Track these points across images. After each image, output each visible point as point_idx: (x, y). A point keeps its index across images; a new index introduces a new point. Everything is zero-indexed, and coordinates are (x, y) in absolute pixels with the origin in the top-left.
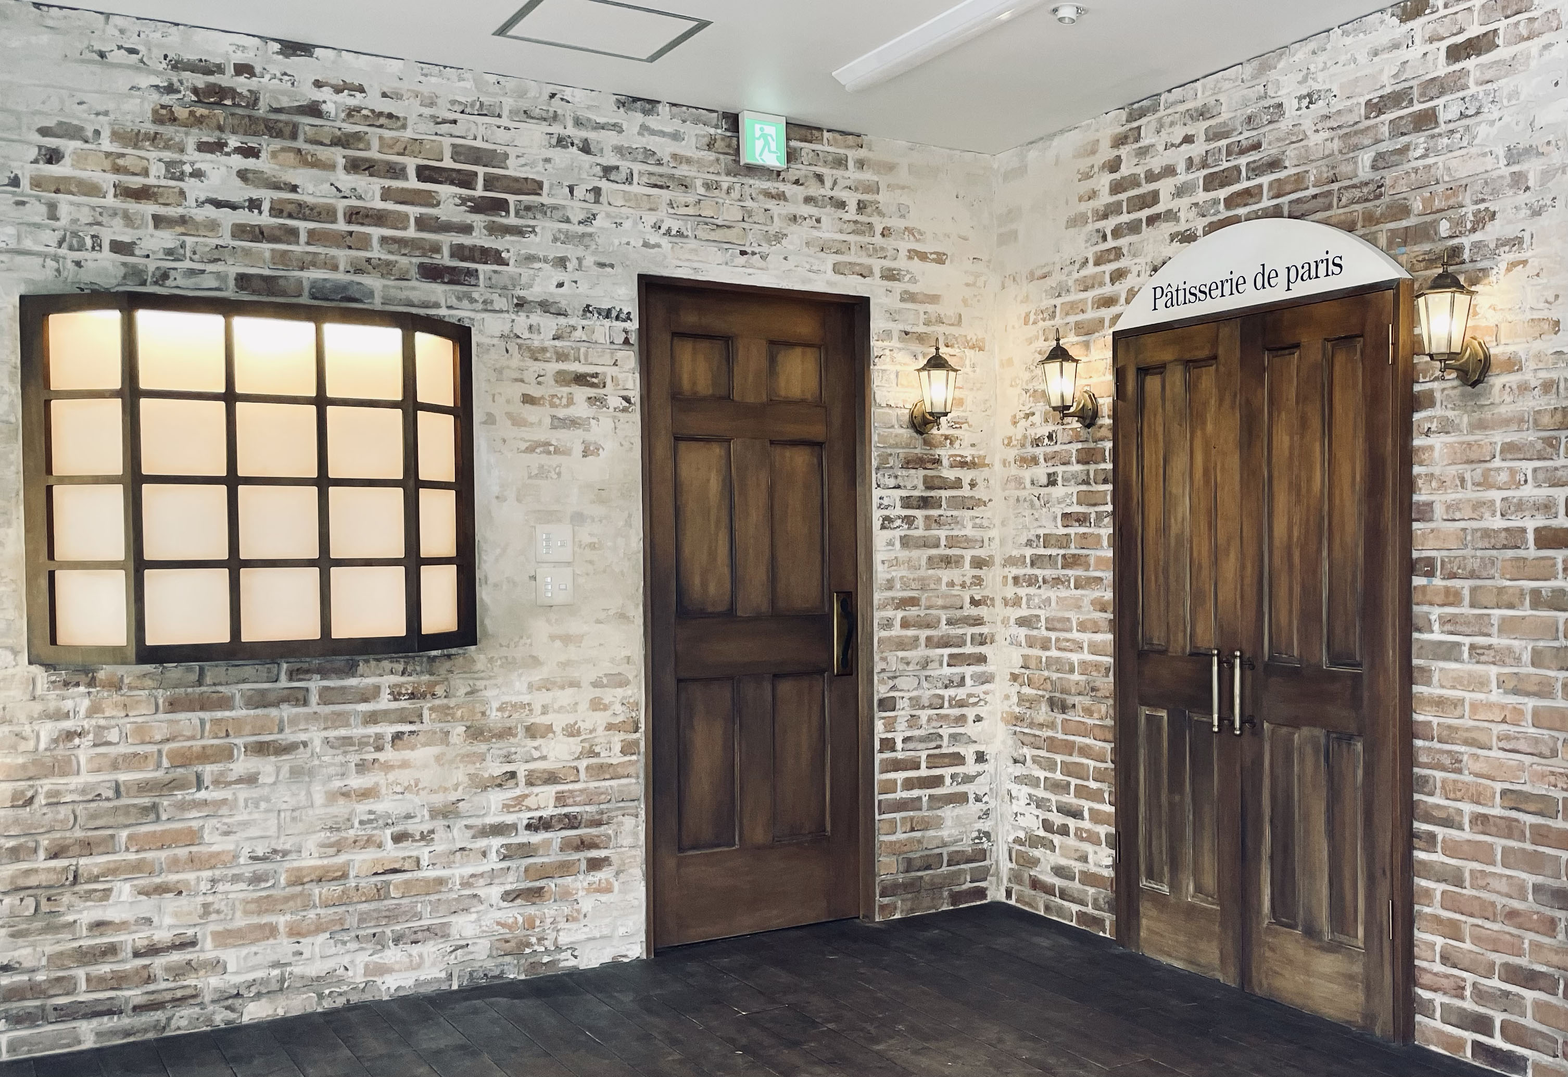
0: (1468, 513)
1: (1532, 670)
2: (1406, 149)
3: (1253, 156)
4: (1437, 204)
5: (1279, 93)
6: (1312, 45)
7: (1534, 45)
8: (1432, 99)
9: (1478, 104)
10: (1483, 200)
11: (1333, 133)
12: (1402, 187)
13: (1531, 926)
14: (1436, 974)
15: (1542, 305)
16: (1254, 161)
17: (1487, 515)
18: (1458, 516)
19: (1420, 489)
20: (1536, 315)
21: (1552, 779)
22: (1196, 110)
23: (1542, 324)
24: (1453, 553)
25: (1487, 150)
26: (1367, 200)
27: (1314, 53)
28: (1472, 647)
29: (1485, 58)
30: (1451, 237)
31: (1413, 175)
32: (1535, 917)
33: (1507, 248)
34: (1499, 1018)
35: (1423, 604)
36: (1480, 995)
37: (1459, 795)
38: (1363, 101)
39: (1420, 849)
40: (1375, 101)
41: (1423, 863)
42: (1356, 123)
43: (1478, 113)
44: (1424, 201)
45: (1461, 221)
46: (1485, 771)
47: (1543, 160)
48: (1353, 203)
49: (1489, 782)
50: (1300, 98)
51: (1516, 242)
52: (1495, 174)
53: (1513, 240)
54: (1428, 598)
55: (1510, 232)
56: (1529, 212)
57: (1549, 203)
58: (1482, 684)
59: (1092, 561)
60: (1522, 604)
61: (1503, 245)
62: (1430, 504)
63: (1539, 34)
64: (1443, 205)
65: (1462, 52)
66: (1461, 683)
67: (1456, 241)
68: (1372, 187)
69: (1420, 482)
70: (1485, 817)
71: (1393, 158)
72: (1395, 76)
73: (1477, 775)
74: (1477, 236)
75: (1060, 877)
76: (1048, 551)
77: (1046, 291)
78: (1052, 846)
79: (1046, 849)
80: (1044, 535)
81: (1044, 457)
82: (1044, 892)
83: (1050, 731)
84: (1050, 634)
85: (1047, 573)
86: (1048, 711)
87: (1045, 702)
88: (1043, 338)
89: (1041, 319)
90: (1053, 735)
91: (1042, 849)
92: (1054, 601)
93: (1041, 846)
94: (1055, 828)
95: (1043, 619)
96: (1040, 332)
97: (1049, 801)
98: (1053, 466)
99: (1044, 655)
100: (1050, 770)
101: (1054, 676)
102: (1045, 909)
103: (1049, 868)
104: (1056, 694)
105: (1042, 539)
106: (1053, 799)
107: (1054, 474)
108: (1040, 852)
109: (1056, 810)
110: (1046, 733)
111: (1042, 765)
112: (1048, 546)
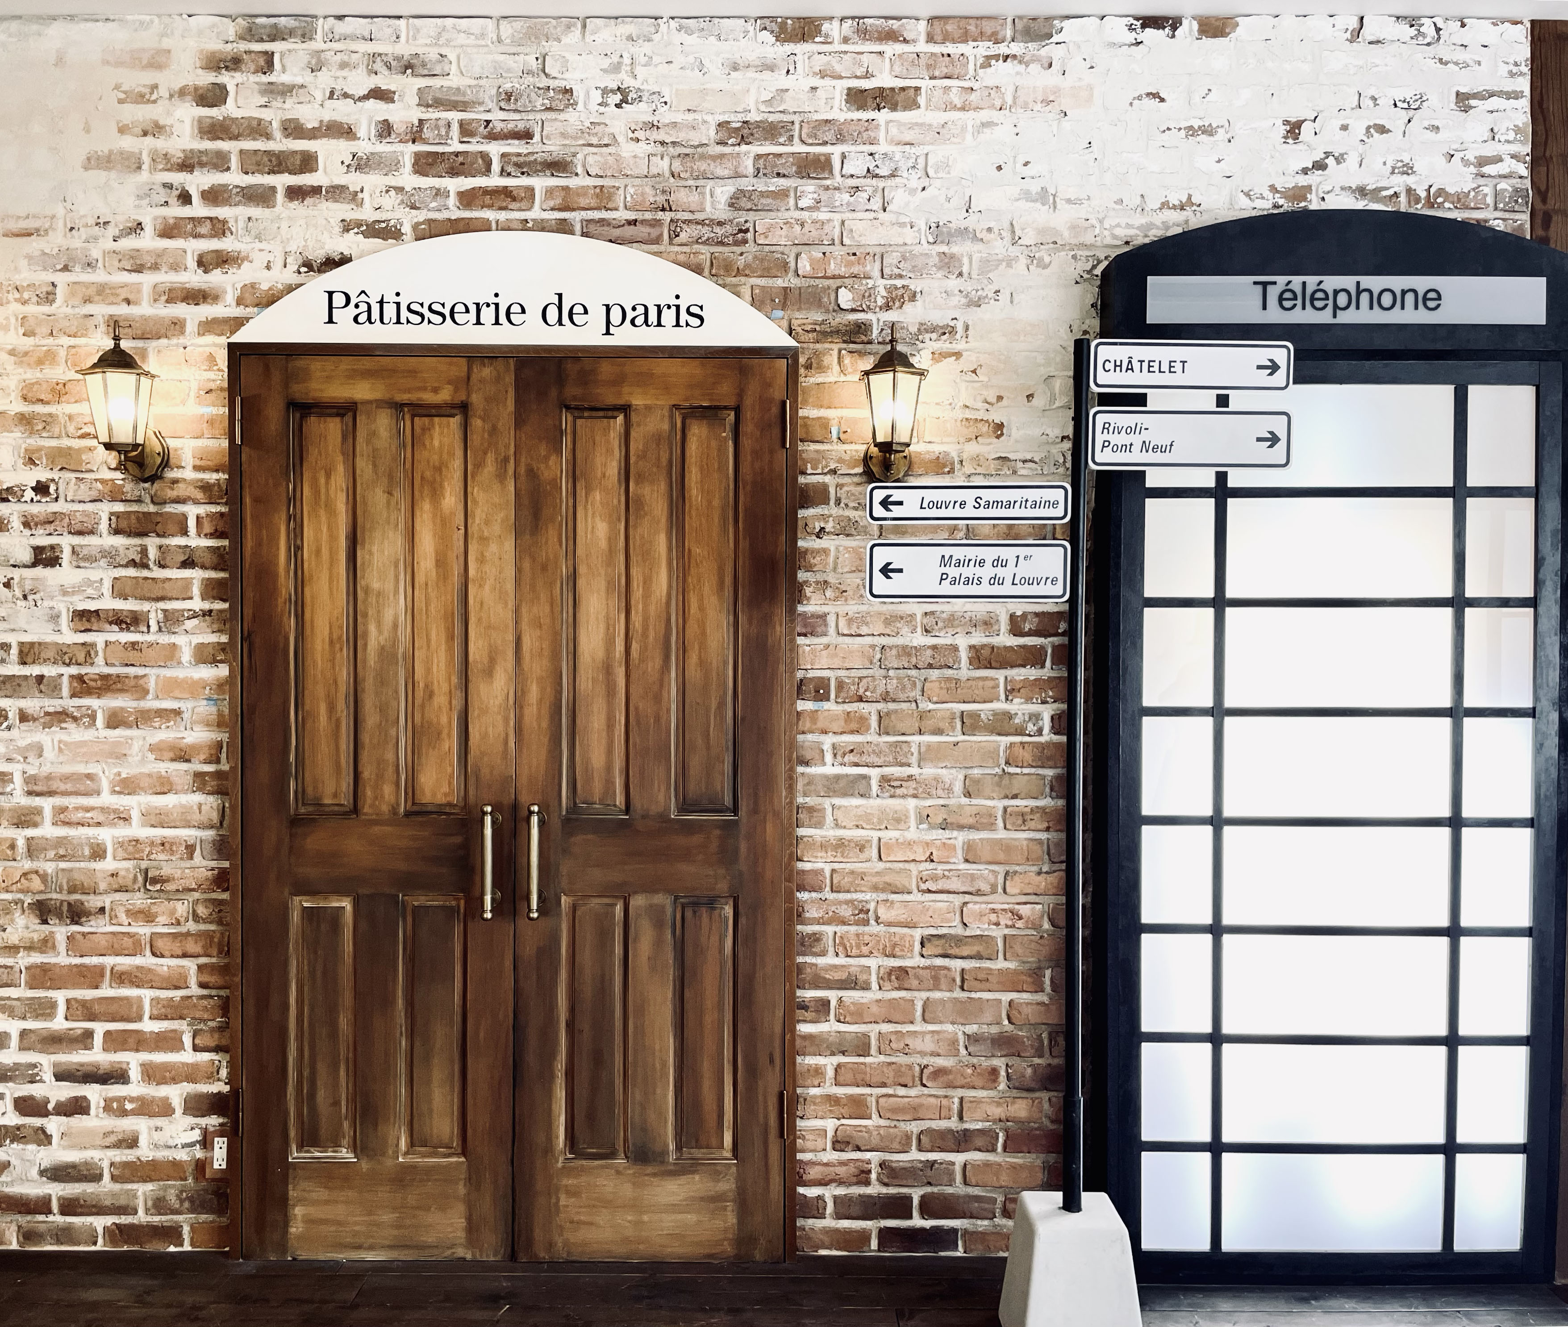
0: (879, 628)
1: (965, 801)
2: (783, 194)
3: (515, 147)
4: (833, 268)
5: (566, 76)
6: (629, 28)
7: (970, 118)
8: (825, 143)
9: (893, 166)
10: (901, 276)
11: (660, 149)
12: (780, 237)
13: (964, 1082)
14: (826, 1165)
15: (980, 405)
16: (519, 155)
17: (905, 630)
18: (864, 630)
19: (808, 599)
20: (969, 414)
21: (993, 917)
22: (398, 59)
23: (980, 425)
24: (854, 673)
25: (907, 220)
26: (721, 243)
27: (630, 38)
28: (885, 780)
29: (901, 116)
30: (853, 310)
31: (798, 228)
32: (969, 1071)
33: (934, 336)
34: (916, 1194)
35: (812, 732)
36: (890, 1173)
37: (865, 950)
38: (713, 121)
39: (805, 1021)
40: (734, 125)
41: (810, 1037)
42: (702, 145)
43: (893, 175)
44: (812, 261)
45: (869, 294)
46: (902, 918)
47: (980, 246)
48: (697, 242)
49: (905, 930)
50: (605, 91)
51: (947, 331)
52: (917, 249)
53: (942, 327)
54: (820, 725)
55: (940, 318)
56: (964, 301)
57: (991, 295)
58: (898, 821)
59: (152, 685)
60: (953, 728)
61: (927, 331)
62: (823, 617)
63: (977, 108)
64: (843, 271)
65: (870, 101)
66: (869, 821)
67: (860, 316)
68: (729, 229)
69: (808, 591)
70: (903, 971)
71: (764, 201)
72: (767, 102)
73: (889, 924)
74: (891, 316)
75: (63, 1182)
76: (35, 670)
77: (29, 257)
78: (42, 1137)
79: (26, 1143)
80: (21, 644)
81: (23, 519)
82: (20, 1213)
83: (38, 954)
84: (37, 801)
85: (33, 704)
86: (30, 925)
87: (24, 911)
88: (21, 331)
89: (16, 300)
90: (45, 961)
91: (15, 1145)
92: (51, 748)
93: (12, 1142)
94: (50, 1107)
95: (18, 779)
96: (13, 320)
97: (34, 1066)
98: (50, 534)
99: (21, 836)
100: (37, 1017)
101: (49, 867)
102: (21, 1238)
103: (34, 1173)
104: (54, 896)
105: (14, 651)
106: (46, 1061)
107: (52, 547)
108: (10, 1152)
109: (53, 1079)
110: (24, 960)
111: (17, 1012)
112: (34, 662)
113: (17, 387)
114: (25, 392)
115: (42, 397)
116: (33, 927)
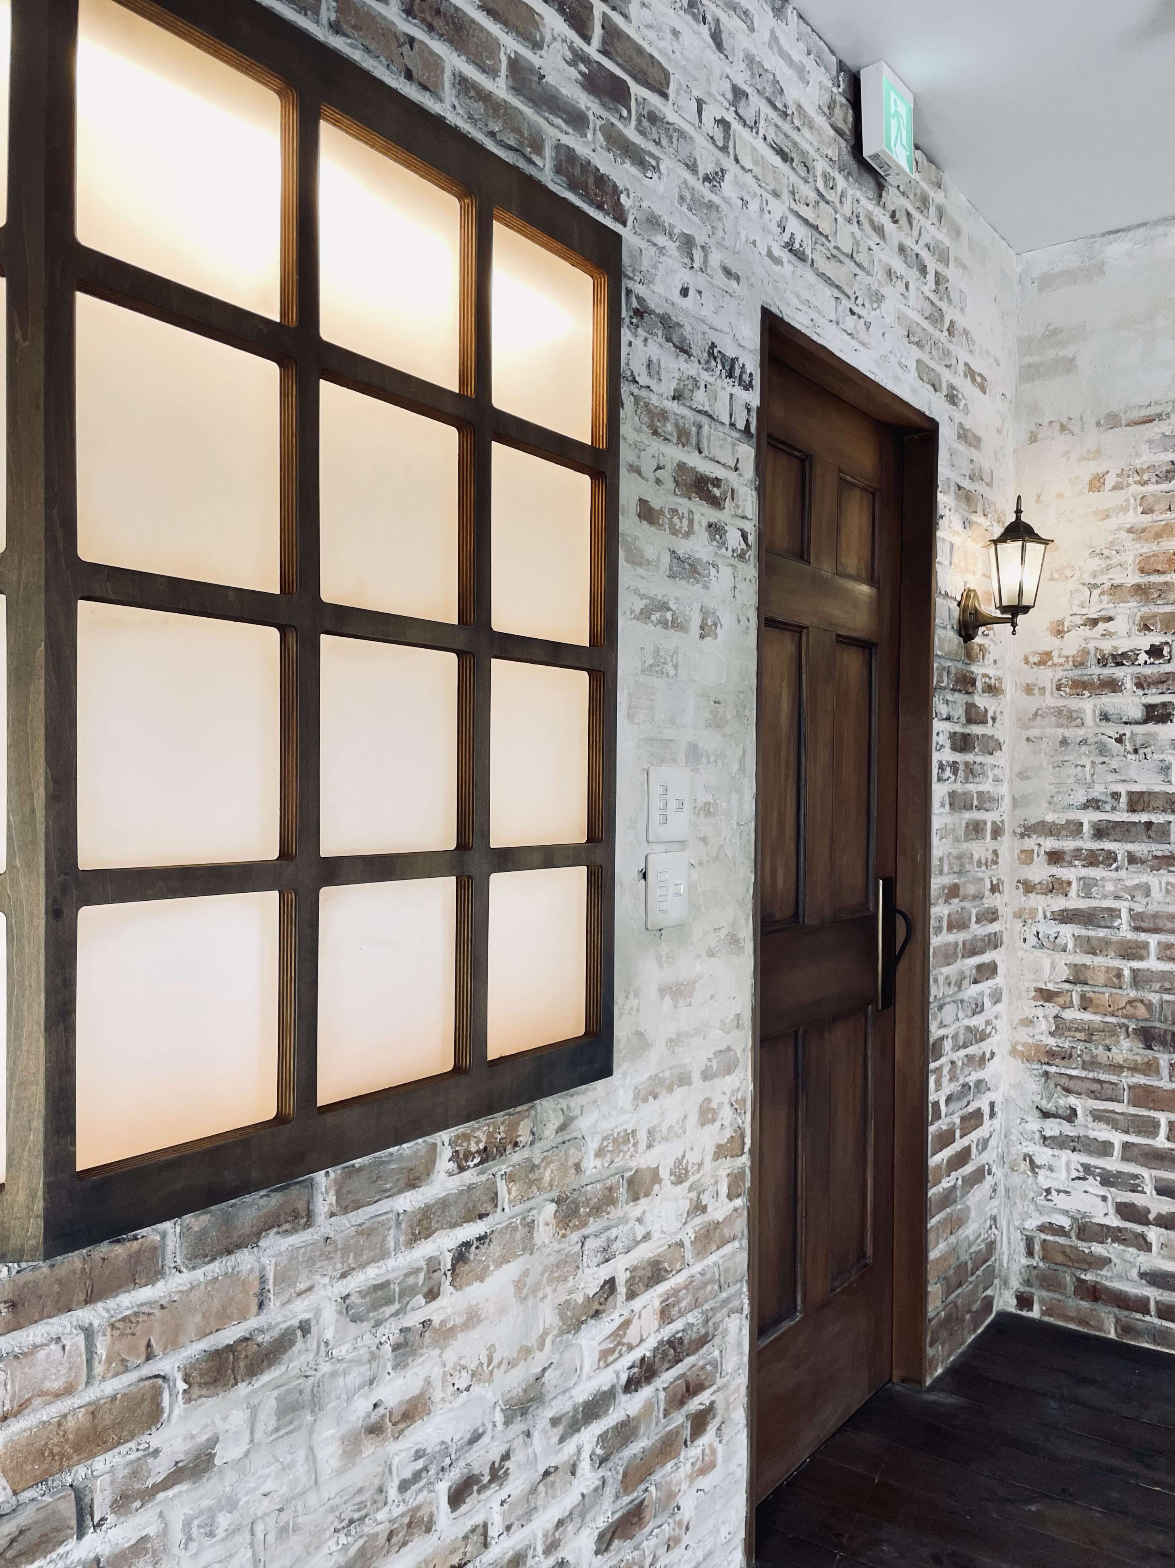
75: (1162, 1288)
76: (1144, 817)
77: (1150, 442)
78: (1142, 1242)
79: (1126, 1245)
80: (1130, 793)
81: (1135, 681)
82: (1119, 1307)
83: (1142, 1076)
84: (1143, 937)
85: (1140, 848)
86: (1134, 1048)
87: (1128, 1036)
88: (1140, 510)
89: (1136, 483)
90: (1148, 1083)
91: (1116, 1245)
92: (1158, 890)
93: (1113, 1241)
94: (1151, 1217)
95: (1124, 914)
96: (1132, 501)
97: (1136, 1177)
98: (1163, 693)
99: (1127, 967)
100: (1139, 1133)
101: (1154, 998)
102: (1119, 1331)
103: (1134, 1273)
104: (1158, 1025)
105: (1124, 799)
106: (1147, 1175)
107: (1165, 705)
108: (1111, 1250)
109: (1154, 1192)
110: (1127, 1079)
111: (1121, 1124)
112: (1143, 810)
113: (1134, 562)
114: (1143, 565)
115: (1159, 568)
116: (1136, 1050)
